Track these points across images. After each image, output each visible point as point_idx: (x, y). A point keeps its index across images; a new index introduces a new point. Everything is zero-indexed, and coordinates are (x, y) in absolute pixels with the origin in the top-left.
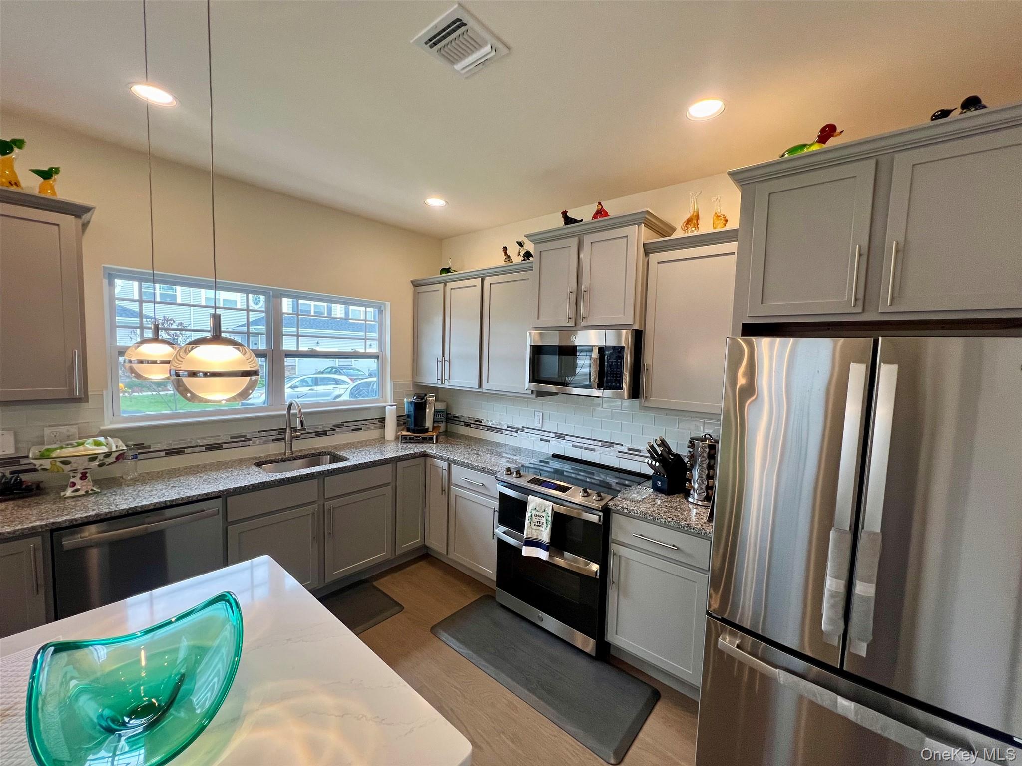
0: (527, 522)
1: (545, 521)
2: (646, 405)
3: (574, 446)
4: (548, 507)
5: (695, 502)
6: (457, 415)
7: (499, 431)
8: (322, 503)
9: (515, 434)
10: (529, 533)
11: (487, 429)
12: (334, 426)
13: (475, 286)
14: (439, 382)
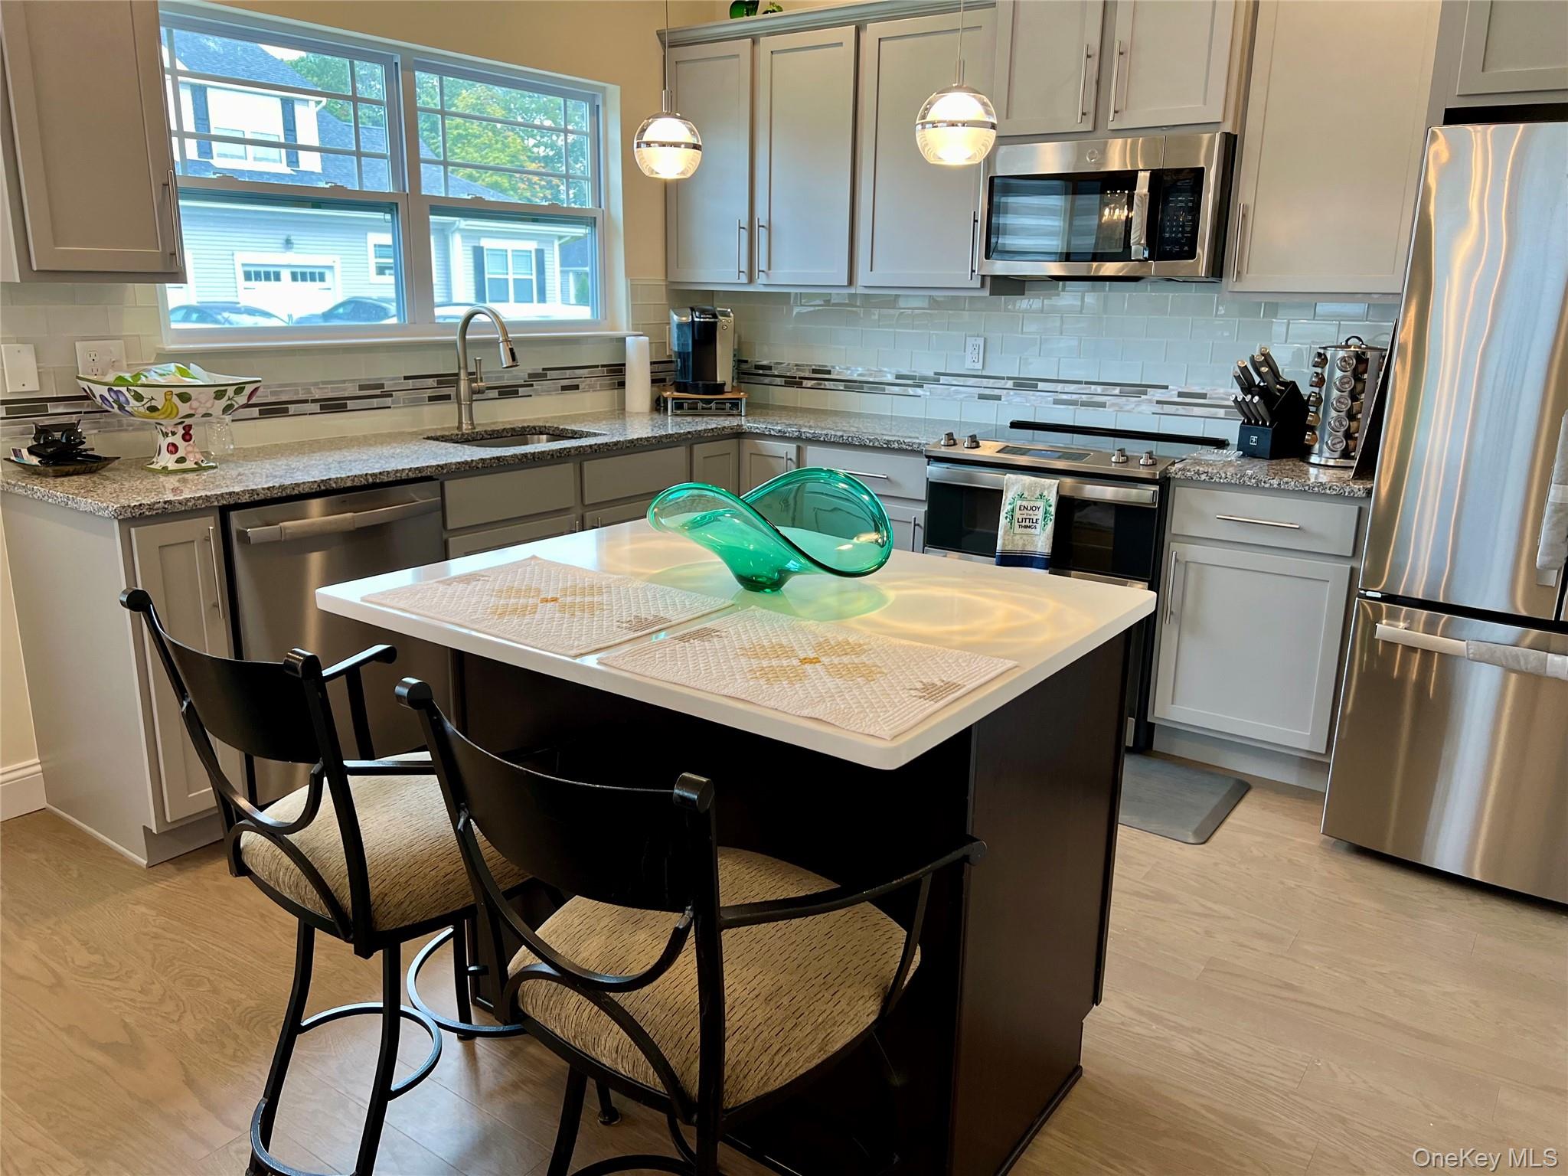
0: (1003, 521)
1: (1040, 515)
2: (1238, 287)
3: (1056, 402)
4: (1048, 488)
5: (1322, 463)
6: (765, 363)
7: (876, 387)
8: (580, 512)
9: (919, 391)
10: (1007, 542)
11: (845, 386)
12: (530, 375)
13: (841, 44)
14: (744, 279)
